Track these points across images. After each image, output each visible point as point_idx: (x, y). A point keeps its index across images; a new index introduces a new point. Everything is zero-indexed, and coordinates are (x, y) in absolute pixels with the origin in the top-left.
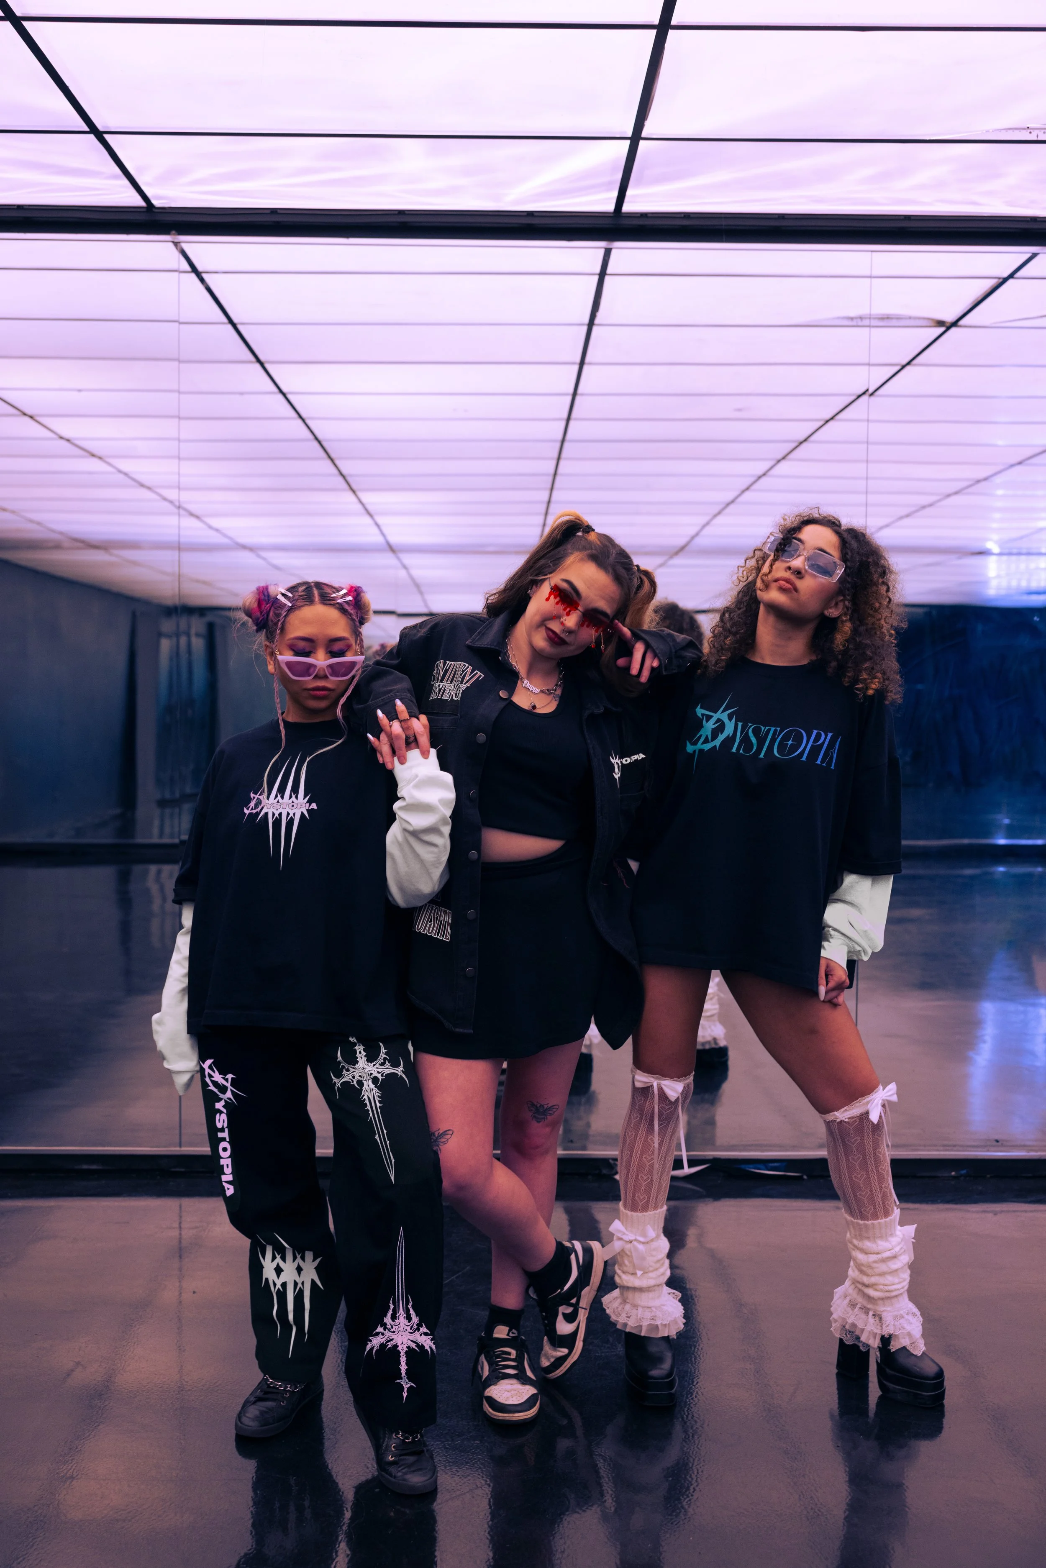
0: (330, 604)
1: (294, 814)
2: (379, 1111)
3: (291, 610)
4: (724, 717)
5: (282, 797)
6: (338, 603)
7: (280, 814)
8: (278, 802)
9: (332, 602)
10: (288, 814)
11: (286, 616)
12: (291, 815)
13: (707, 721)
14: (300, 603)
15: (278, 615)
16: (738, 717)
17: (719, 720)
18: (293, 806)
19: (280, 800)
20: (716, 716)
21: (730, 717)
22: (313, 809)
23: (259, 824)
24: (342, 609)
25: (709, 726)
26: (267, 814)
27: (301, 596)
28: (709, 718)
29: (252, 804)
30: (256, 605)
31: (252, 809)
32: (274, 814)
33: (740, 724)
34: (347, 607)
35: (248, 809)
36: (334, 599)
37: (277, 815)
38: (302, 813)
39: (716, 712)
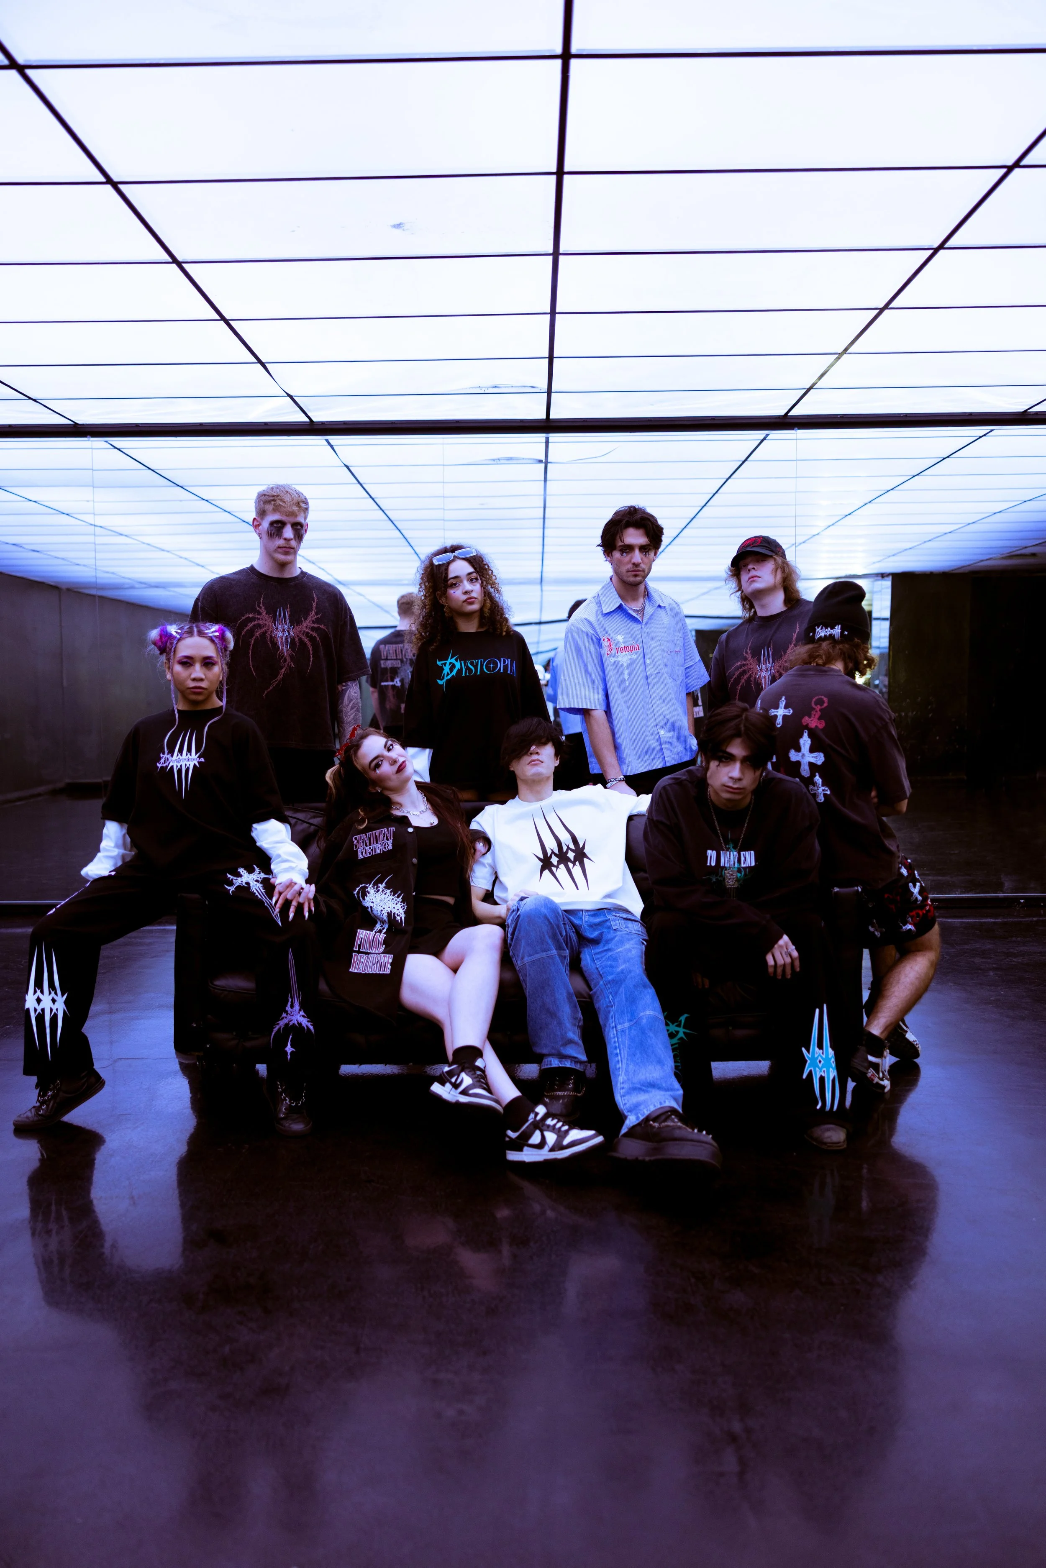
0: (204, 637)
1: (189, 765)
2: (264, 893)
3: (179, 640)
4: (453, 660)
5: (181, 755)
6: (209, 636)
7: (181, 766)
8: (179, 758)
9: (205, 635)
10: (186, 765)
11: (176, 644)
12: (188, 765)
13: (445, 666)
14: (185, 636)
15: (172, 644)
16: (460, 659)
17: (450, 663)
18: (188, 760)
19: (181, 757)
20: (448, 662)
21: (456, 660)
22: (201, 762)
23: (168, 773)
24: (211, 640)
25: (447, 669)
26: (172, 767)
27: (186, 631)
28: (445, 664)
29: (162, 761)
30: (159, 638)
31: (163, 764)
32: (177, 766)
33: (463, 662)
34: (214, 639)
35: (160, 764)
36: (206, 634)
37: (179, 766)
38: (195, 765)
39: (447, 659)
